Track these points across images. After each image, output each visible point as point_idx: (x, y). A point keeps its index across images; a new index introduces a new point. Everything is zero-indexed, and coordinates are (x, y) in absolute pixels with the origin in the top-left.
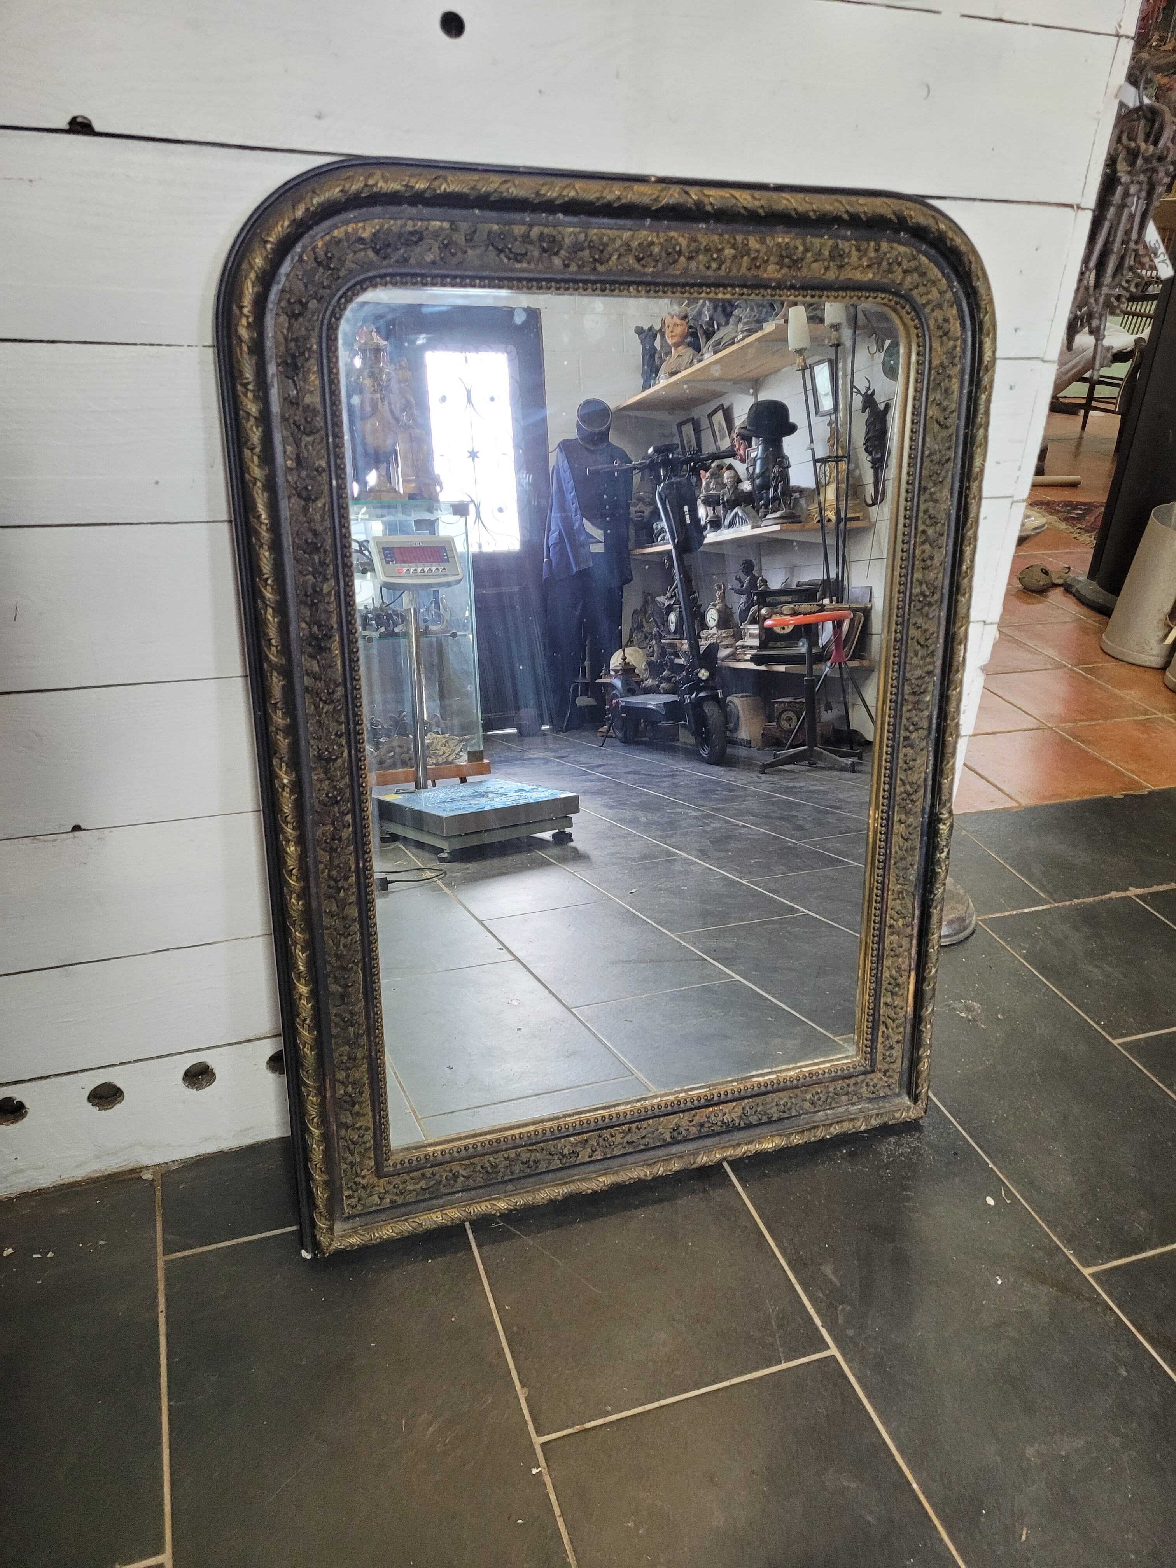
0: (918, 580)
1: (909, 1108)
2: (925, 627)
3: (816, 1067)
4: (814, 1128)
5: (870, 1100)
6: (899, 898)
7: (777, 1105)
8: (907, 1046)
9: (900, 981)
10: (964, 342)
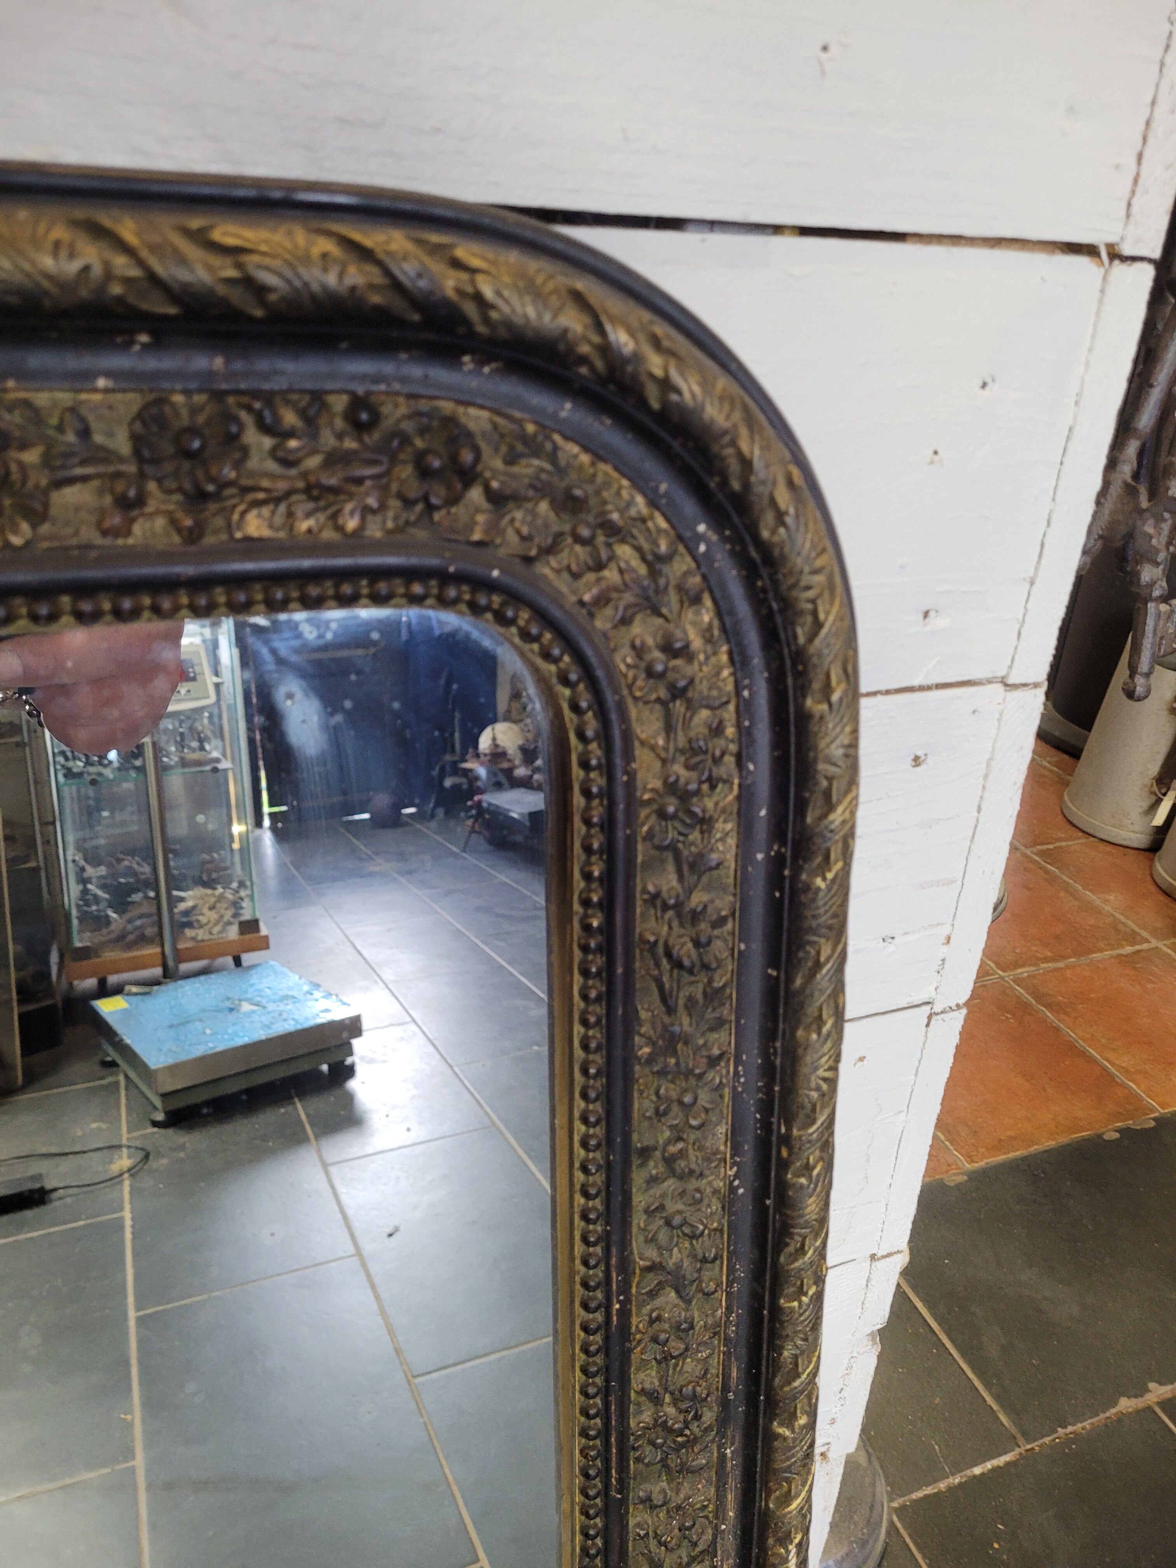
10: (744, 709)
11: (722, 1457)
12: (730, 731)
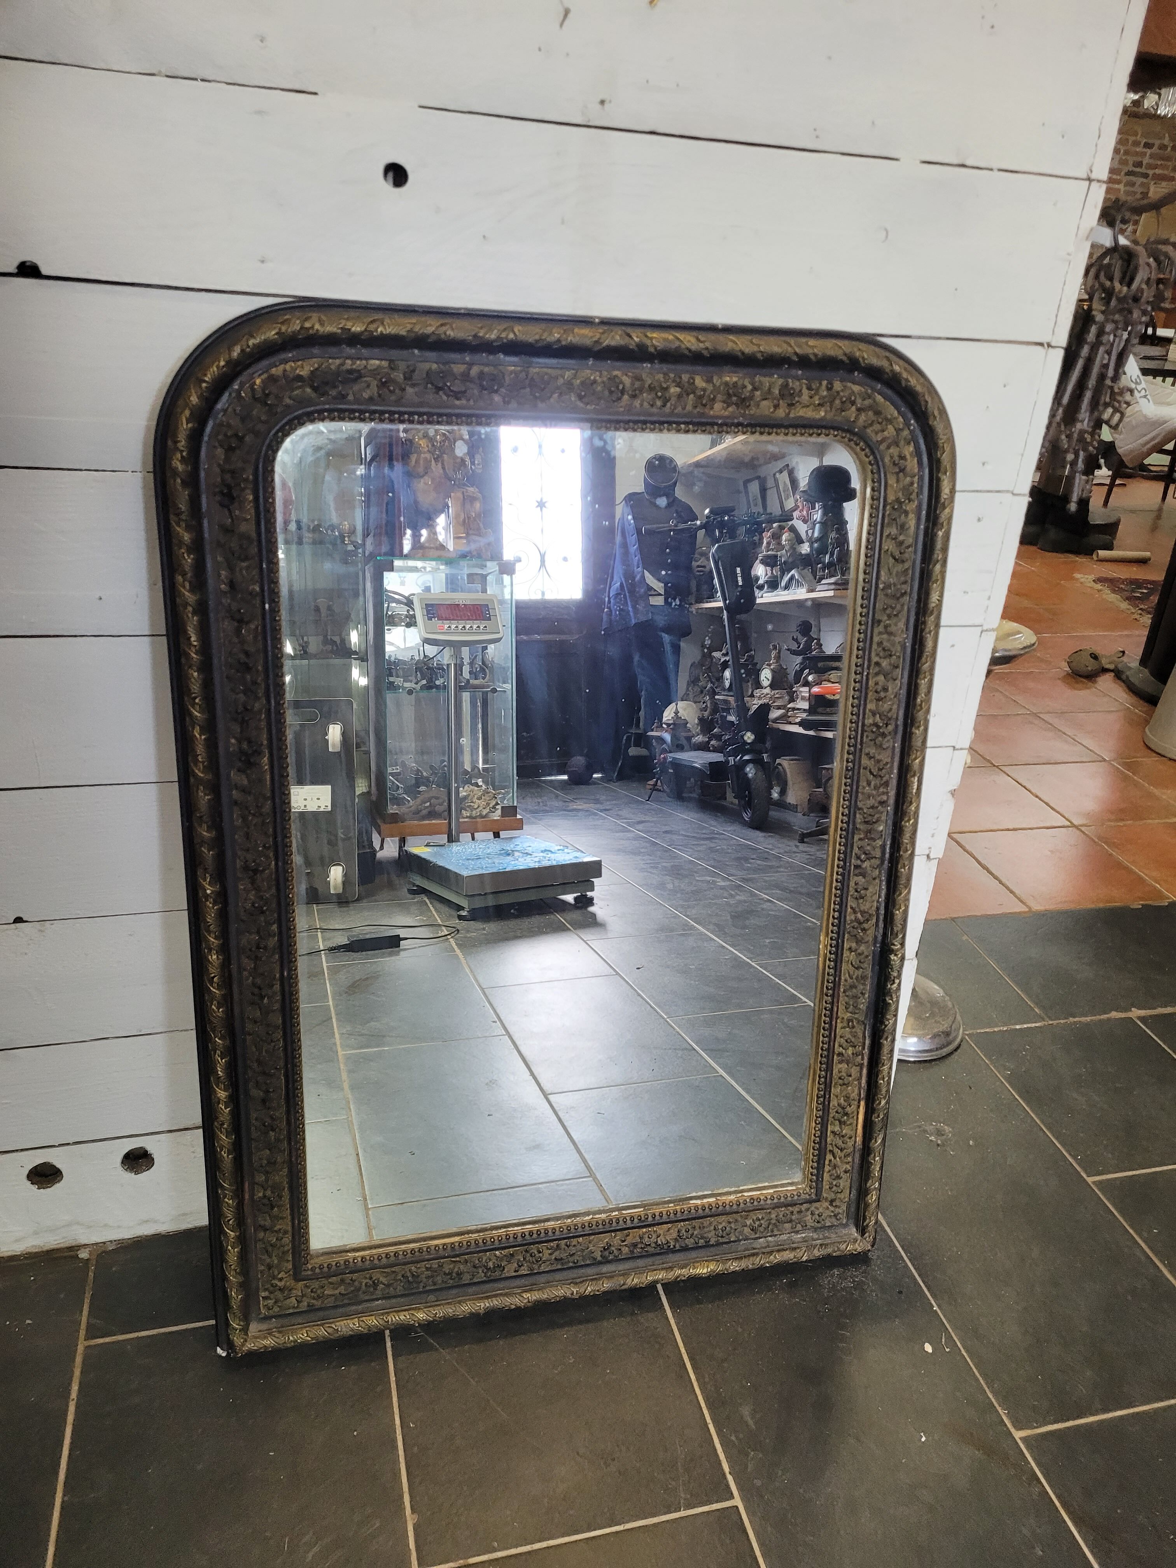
0: (870, 710)
1: (855, 1240)
2: (878, 757)
3: (759, 1193)
4: (753, 1255)
5: (815, 1229)
6: (848, 1027)
7: (715, 1229)
8: (856, 1175)
9: (848, 1109)
10: (921, 478)
11: (894, 746)
12: (916, 485)
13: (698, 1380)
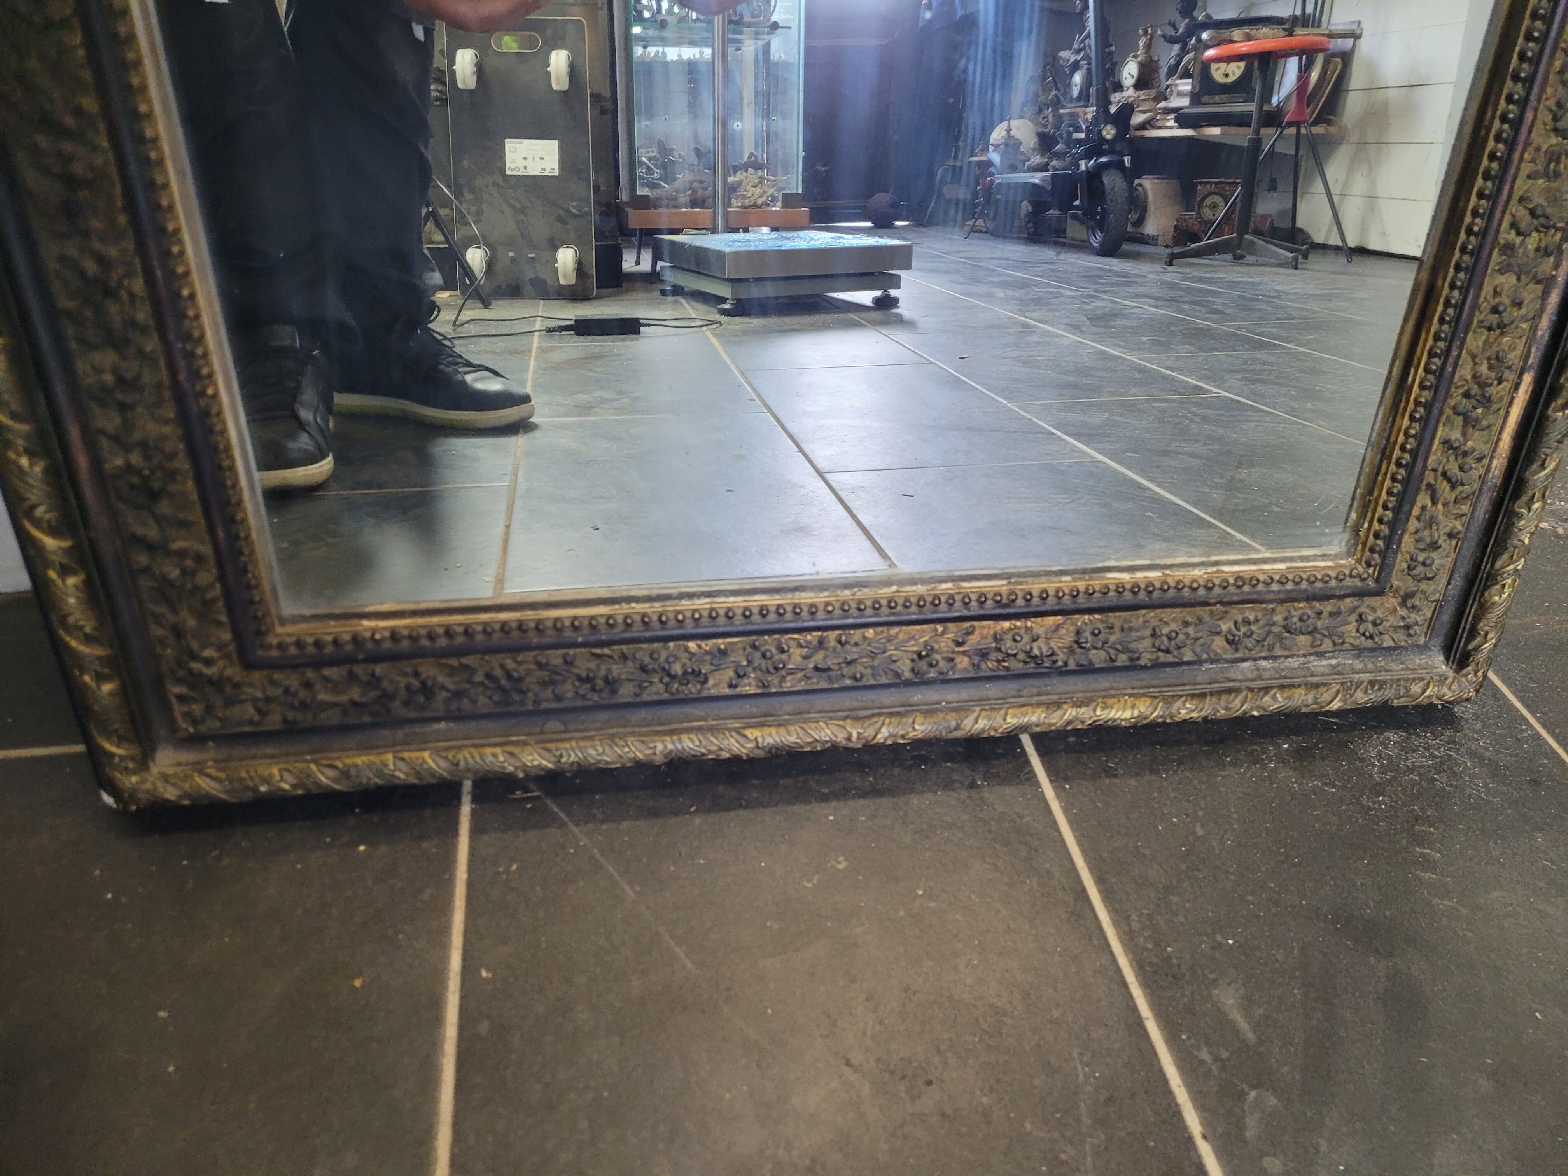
1: (1443, 679)
3: (1254, 568)
4: (1229, 691)
5: (1359, 652)
6: (1546, 175)
7: (1154, 635)
8: (1470, 548)
9: (1494, 391)
13: (1116, 924)
